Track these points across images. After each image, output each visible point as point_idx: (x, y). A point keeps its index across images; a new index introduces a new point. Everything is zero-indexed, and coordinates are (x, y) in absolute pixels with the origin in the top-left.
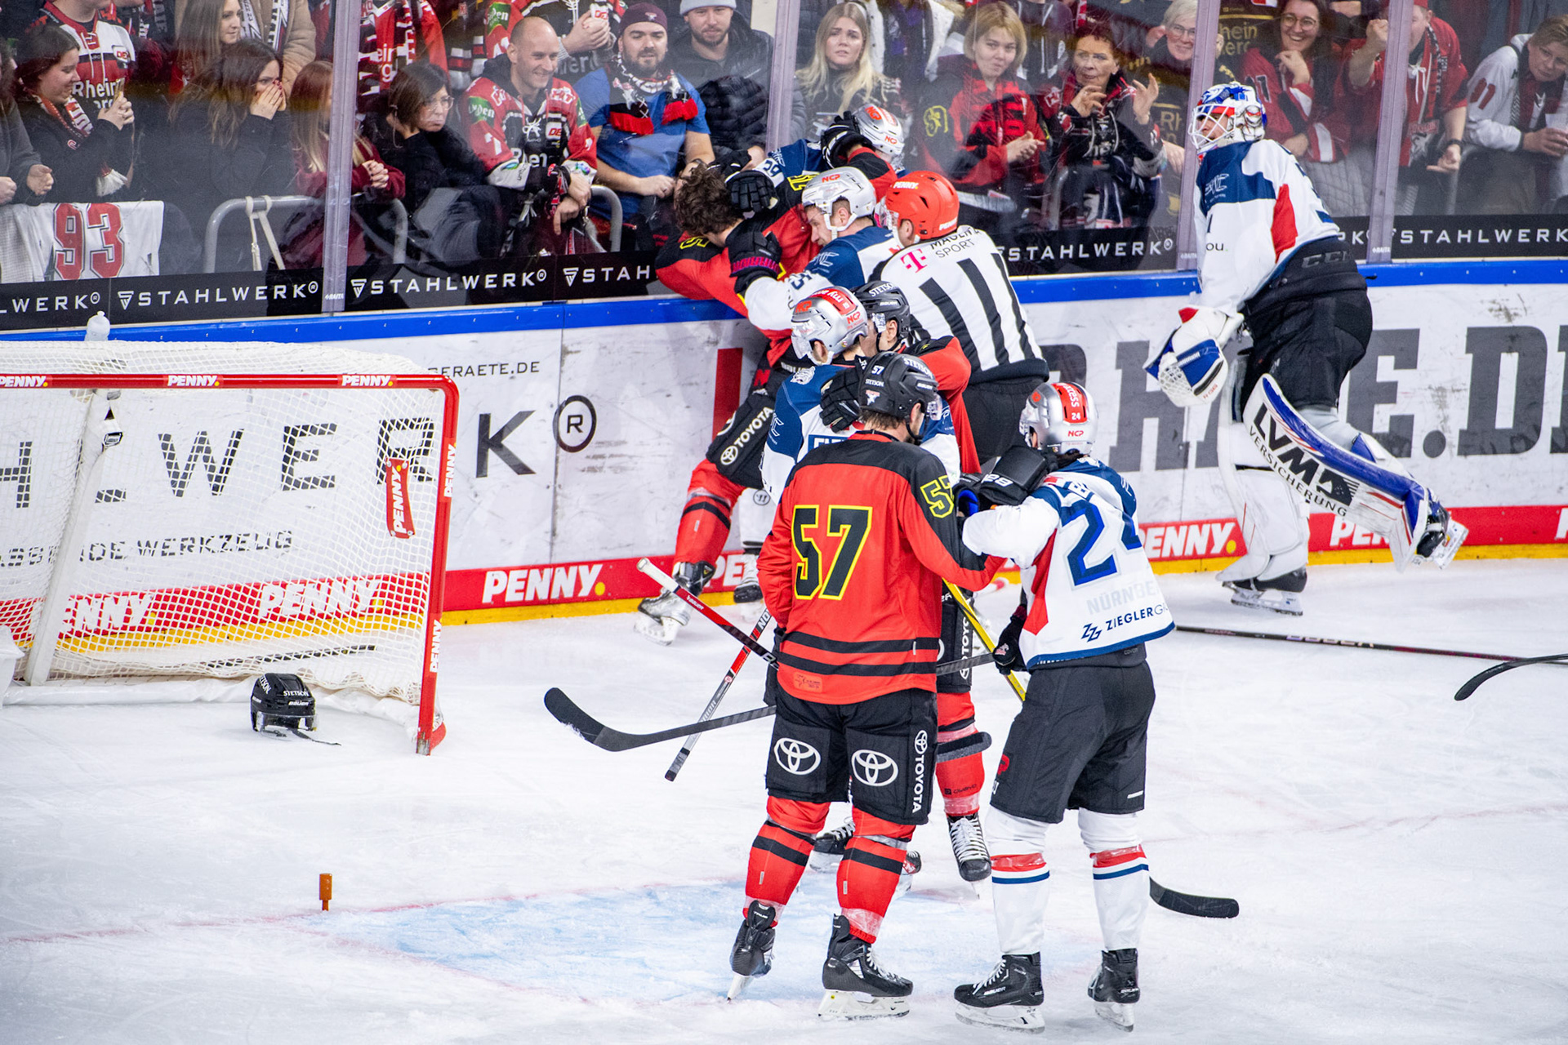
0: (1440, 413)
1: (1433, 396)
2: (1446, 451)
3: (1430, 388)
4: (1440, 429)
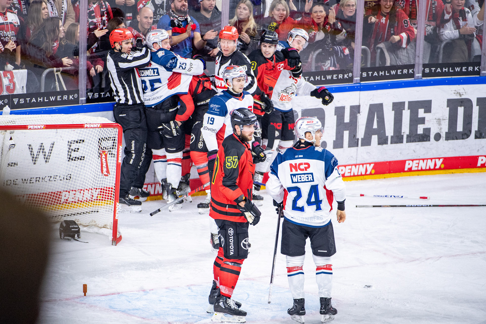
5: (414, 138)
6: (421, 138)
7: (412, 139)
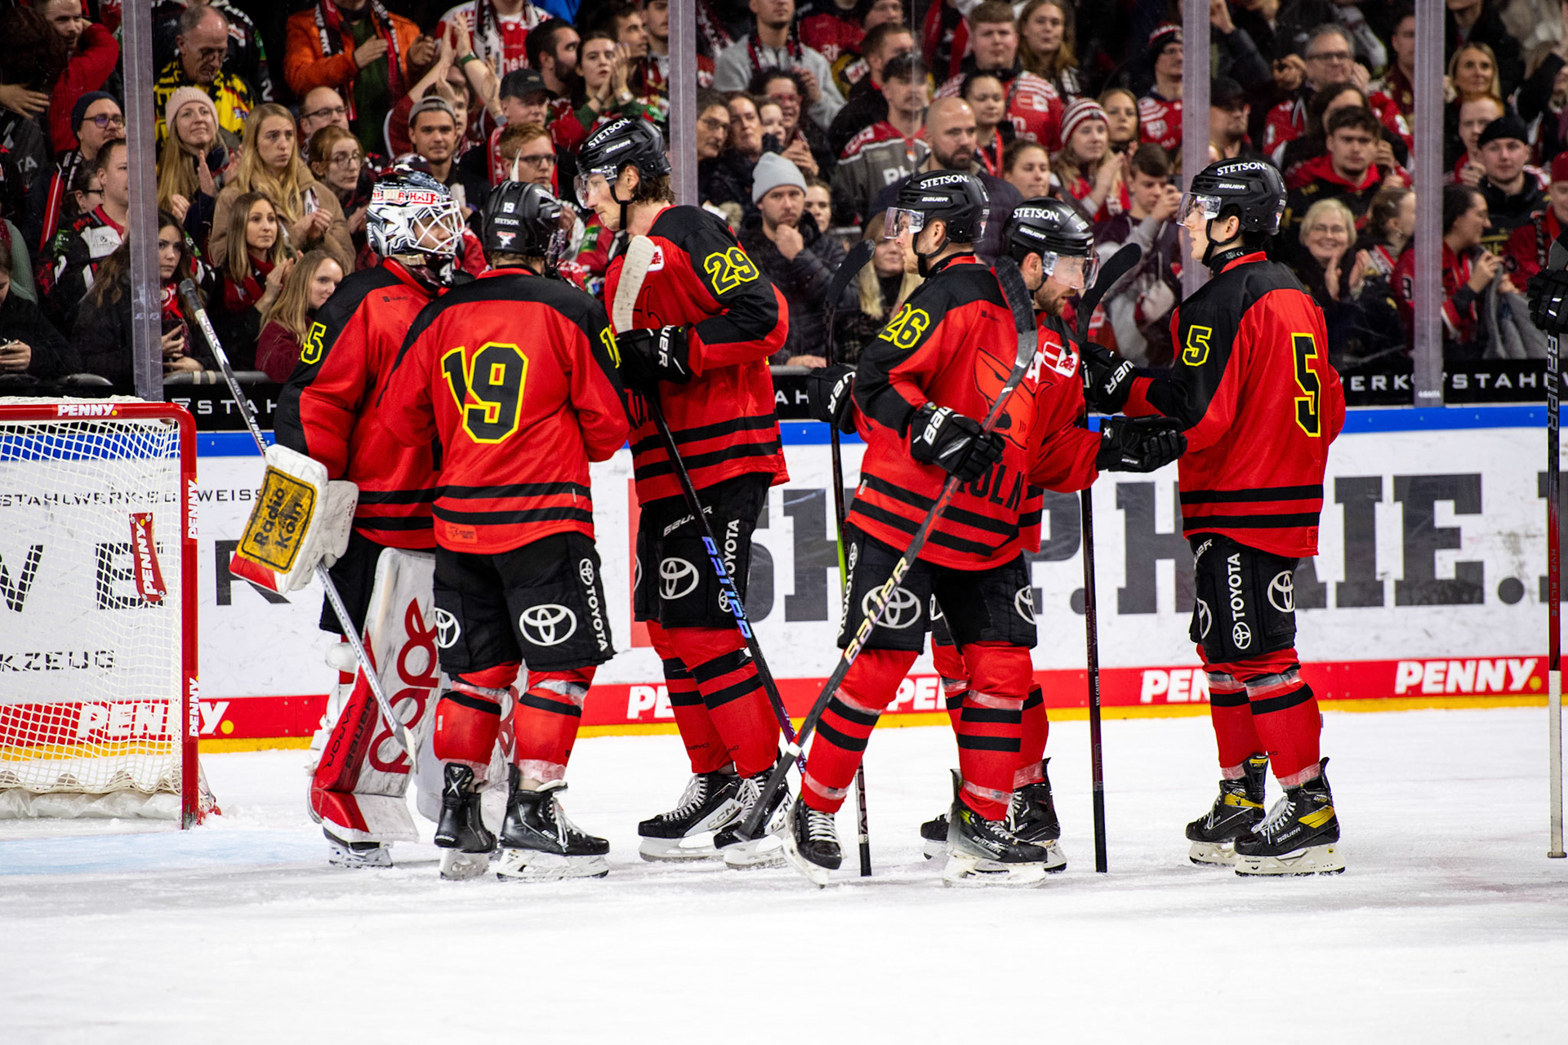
0: (1515, 559)
1: (1504, 542)
2: (1526, 598)
3: (1500, 533)
4: (1516, 575)
5: (1425, 593)
6: (1450, 593)
7: (1416, 595)
